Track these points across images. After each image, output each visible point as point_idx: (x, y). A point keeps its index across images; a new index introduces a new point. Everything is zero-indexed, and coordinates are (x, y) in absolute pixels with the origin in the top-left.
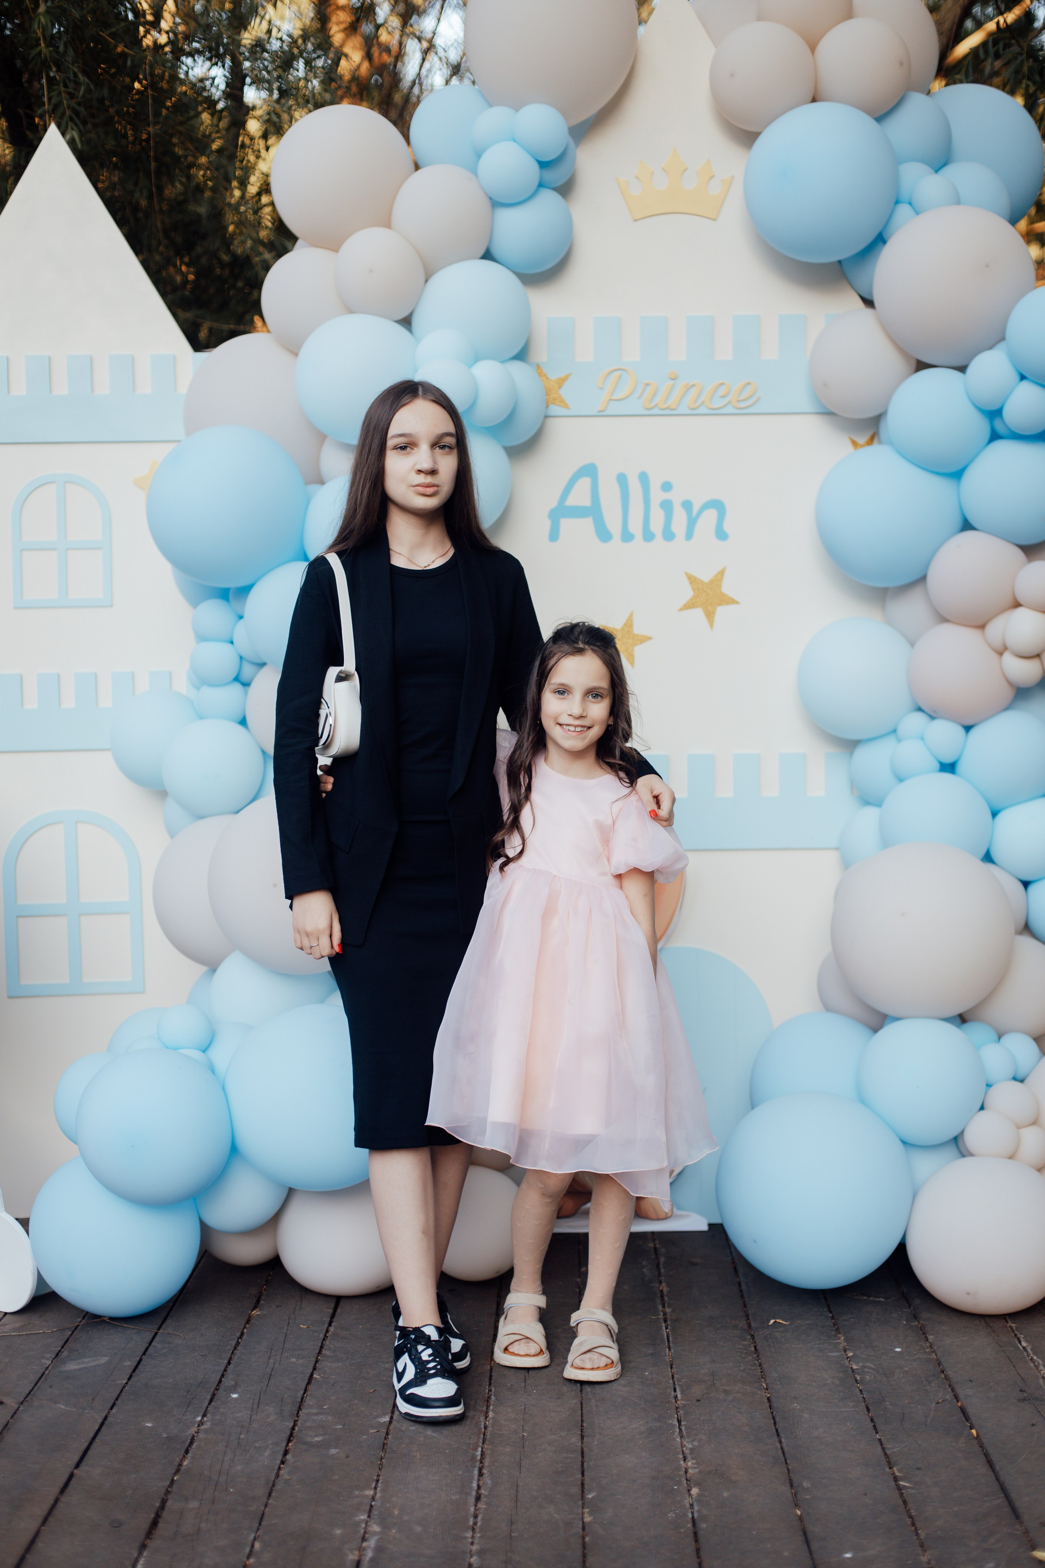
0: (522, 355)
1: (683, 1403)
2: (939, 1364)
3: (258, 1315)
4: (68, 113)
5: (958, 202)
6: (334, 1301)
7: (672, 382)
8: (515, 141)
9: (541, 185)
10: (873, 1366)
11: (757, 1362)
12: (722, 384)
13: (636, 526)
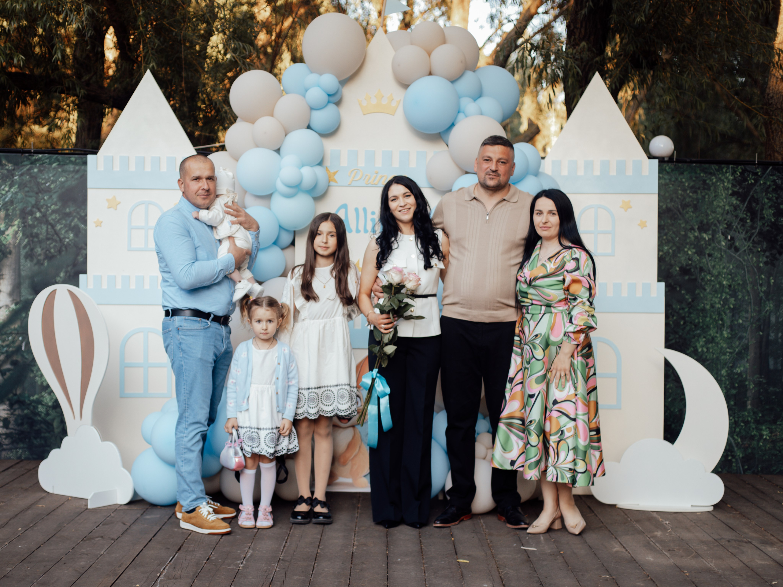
0: (320, 164)
4: (151, 55)
5: (481, 114)
7: (375, 175)
8: (319, 86)
9: (329, 102)
13: (361, 227)
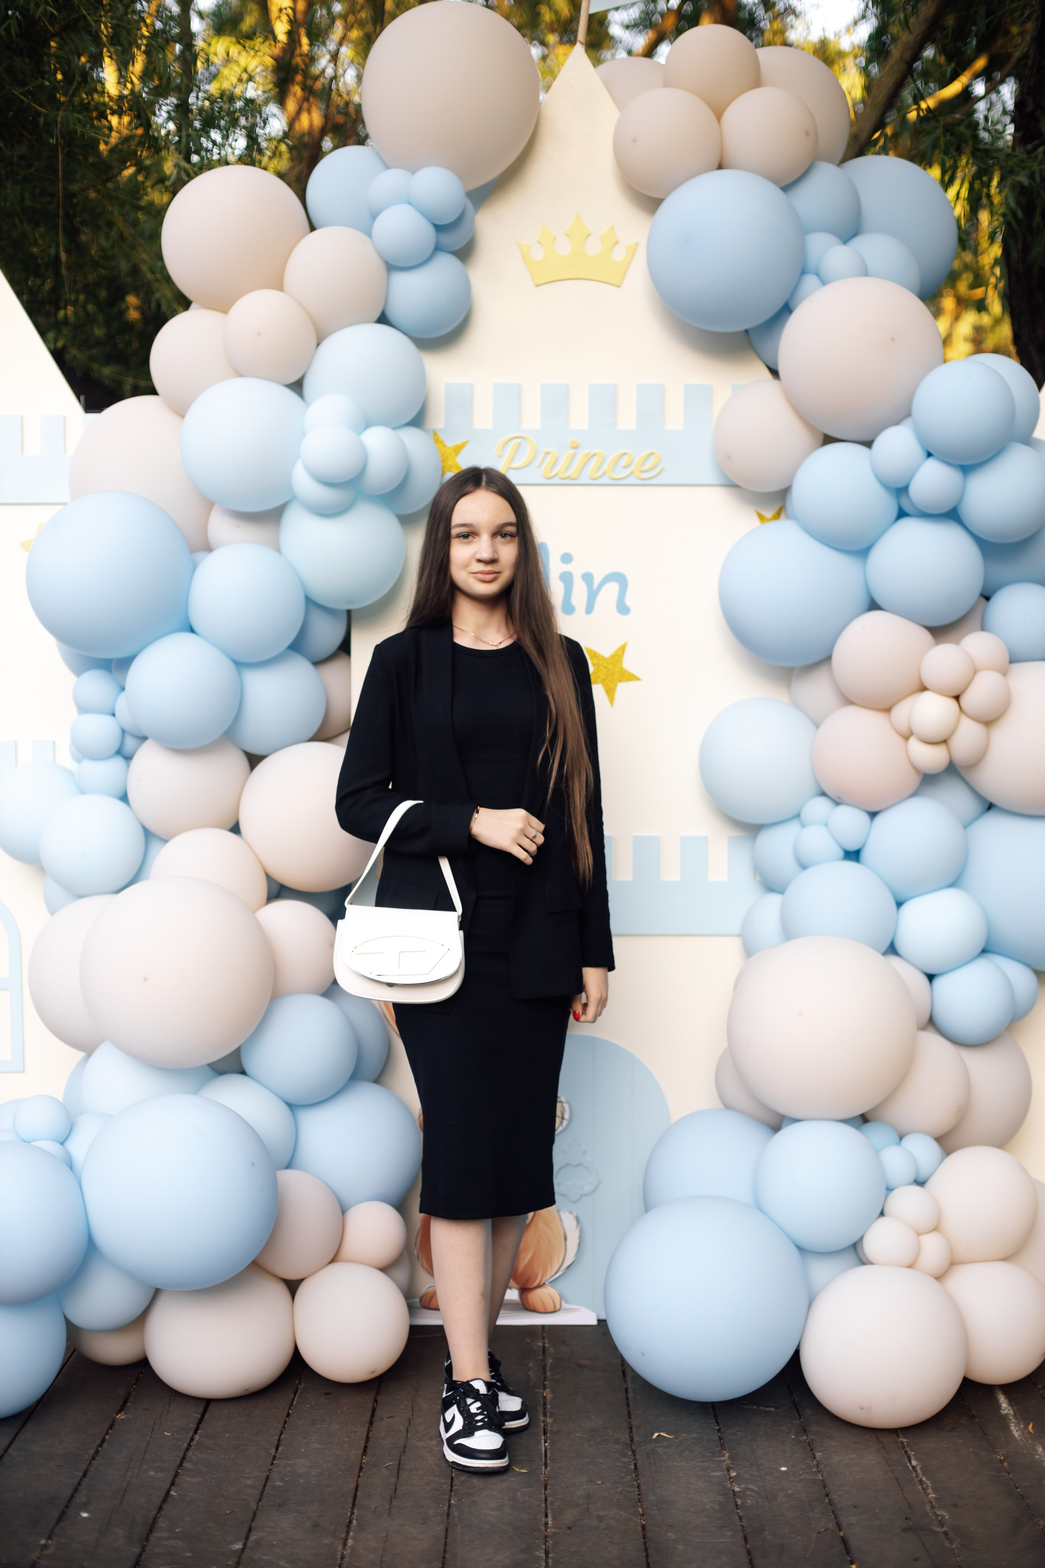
0: (417, 421)
1: (553, 1531)
2: (825, 1486)
3: (122, 1419)
5: (865, 272)
6: (204, 1404)
7: (573, 451)
8: (410, 204)
9: (438, 248)
10: (755, 1488)
11: (635, 1483)
12: (625, 454)
